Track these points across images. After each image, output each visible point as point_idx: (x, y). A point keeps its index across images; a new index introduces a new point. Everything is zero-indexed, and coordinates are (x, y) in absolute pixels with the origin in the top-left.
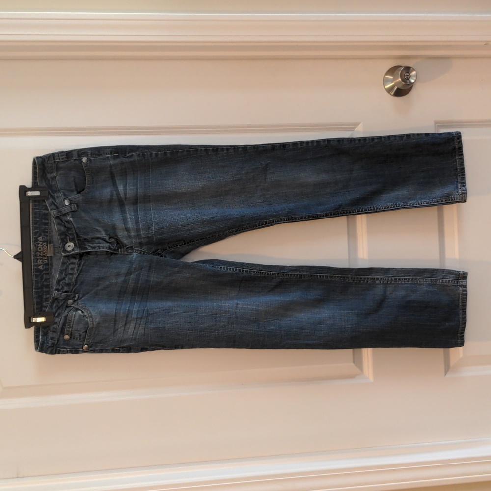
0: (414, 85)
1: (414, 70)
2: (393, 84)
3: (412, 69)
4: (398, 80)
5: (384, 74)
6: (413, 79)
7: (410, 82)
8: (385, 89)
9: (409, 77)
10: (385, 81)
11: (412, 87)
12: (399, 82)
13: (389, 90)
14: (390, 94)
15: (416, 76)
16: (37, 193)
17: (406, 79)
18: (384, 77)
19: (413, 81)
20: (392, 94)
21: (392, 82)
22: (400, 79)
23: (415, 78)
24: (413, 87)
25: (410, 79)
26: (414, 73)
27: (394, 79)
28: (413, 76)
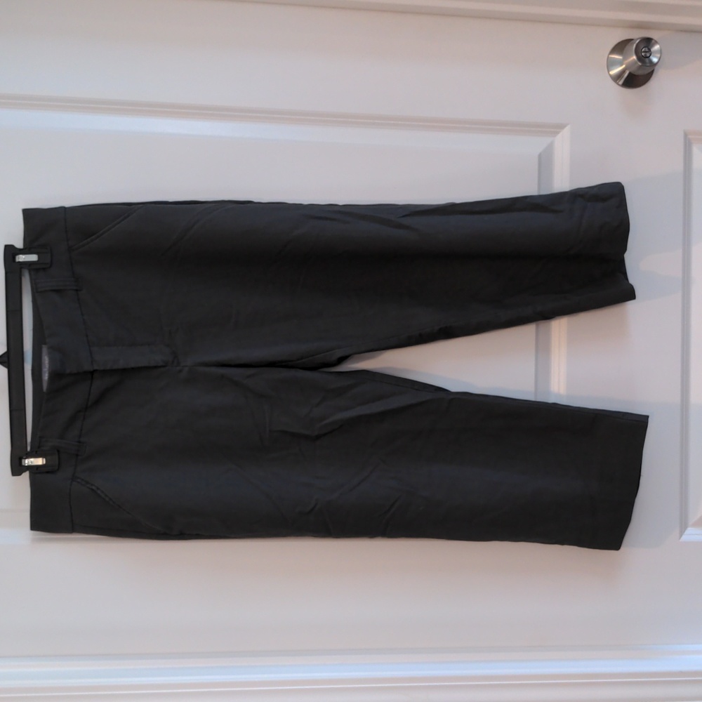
0: (656, 68)
1: (656, 42)
2: (624, 66)
3: (653, 41)
4: (632, 59)
5: (608, 52)
6: (655, 57)
7: (651, 62)
8: (611, 76)
9: (648, 55)
10: (610, 64)
11: (652, 72)
12: (633, 63)
13: (616, 78)
14: (619, 85)
15: (661, 51)
16: (33, 258)
17: (644, 58)
18: (608, 57)
19: (655, 60)
20: (621, 83)
21: (622, 65)
22: (635, 57)
23: (659, 55)
24: (655, 71)
25: (651, 57)
26: (657, 47)
27: (625, 59)
28: (656, 52)
